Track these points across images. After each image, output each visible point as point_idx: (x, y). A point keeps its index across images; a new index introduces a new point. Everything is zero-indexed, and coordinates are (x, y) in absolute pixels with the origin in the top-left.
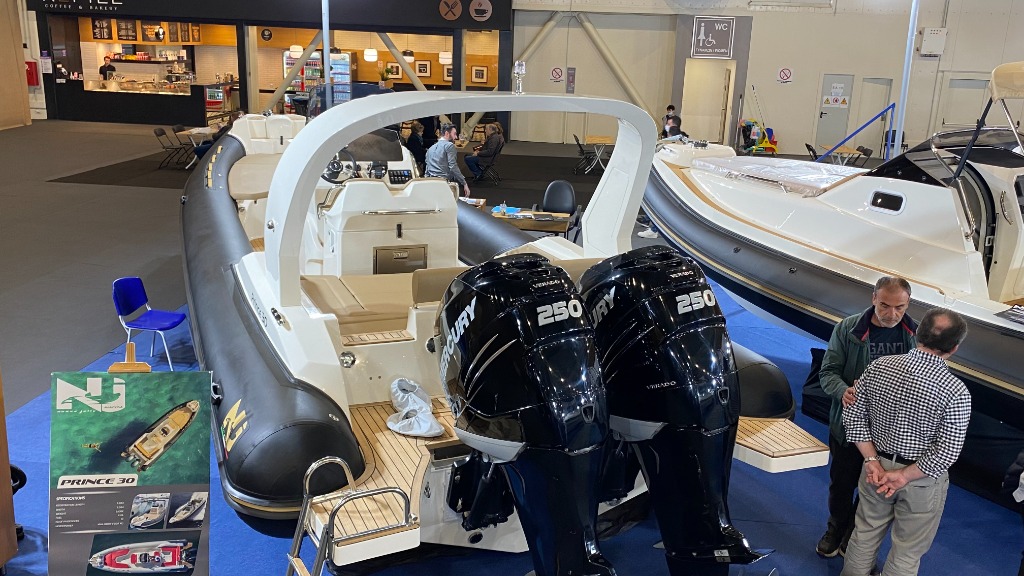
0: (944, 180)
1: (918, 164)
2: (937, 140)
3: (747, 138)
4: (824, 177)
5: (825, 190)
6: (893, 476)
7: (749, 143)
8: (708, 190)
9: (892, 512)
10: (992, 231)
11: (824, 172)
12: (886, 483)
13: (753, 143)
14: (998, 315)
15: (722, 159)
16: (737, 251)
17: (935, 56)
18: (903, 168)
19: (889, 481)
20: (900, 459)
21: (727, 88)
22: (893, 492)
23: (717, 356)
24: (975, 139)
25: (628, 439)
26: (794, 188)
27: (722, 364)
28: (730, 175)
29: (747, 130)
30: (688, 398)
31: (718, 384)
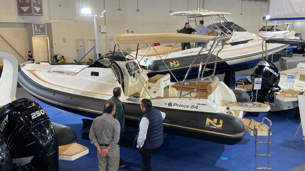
0: (108, 66)
1: (101, 63)
2: (105, 56)
3: (56, 59)
4: (77, 69)
5: (78, 73)
6: (104, 150)
7: (57, 61)
8: (43, 77)
9: (107, 161)
10: (123, 78)
11: (77, 67)
12: (103, 153)
13: (58, 60)
14: (127, 100)
15: (46, 67)
16: (54, 95)
17: (105, 33)
18: (97, 64)
19: (104, 152)
20: (106, 145)
21: (47, 45)
22: (105, 155)
23: (48, 130)
24: (113, 55)
25: (22, 165)
26: (69, 73)
27: (50, 132)
28: (48, 72)
29: (56, 57)
30: (41, 146)
31: (50, 139)
